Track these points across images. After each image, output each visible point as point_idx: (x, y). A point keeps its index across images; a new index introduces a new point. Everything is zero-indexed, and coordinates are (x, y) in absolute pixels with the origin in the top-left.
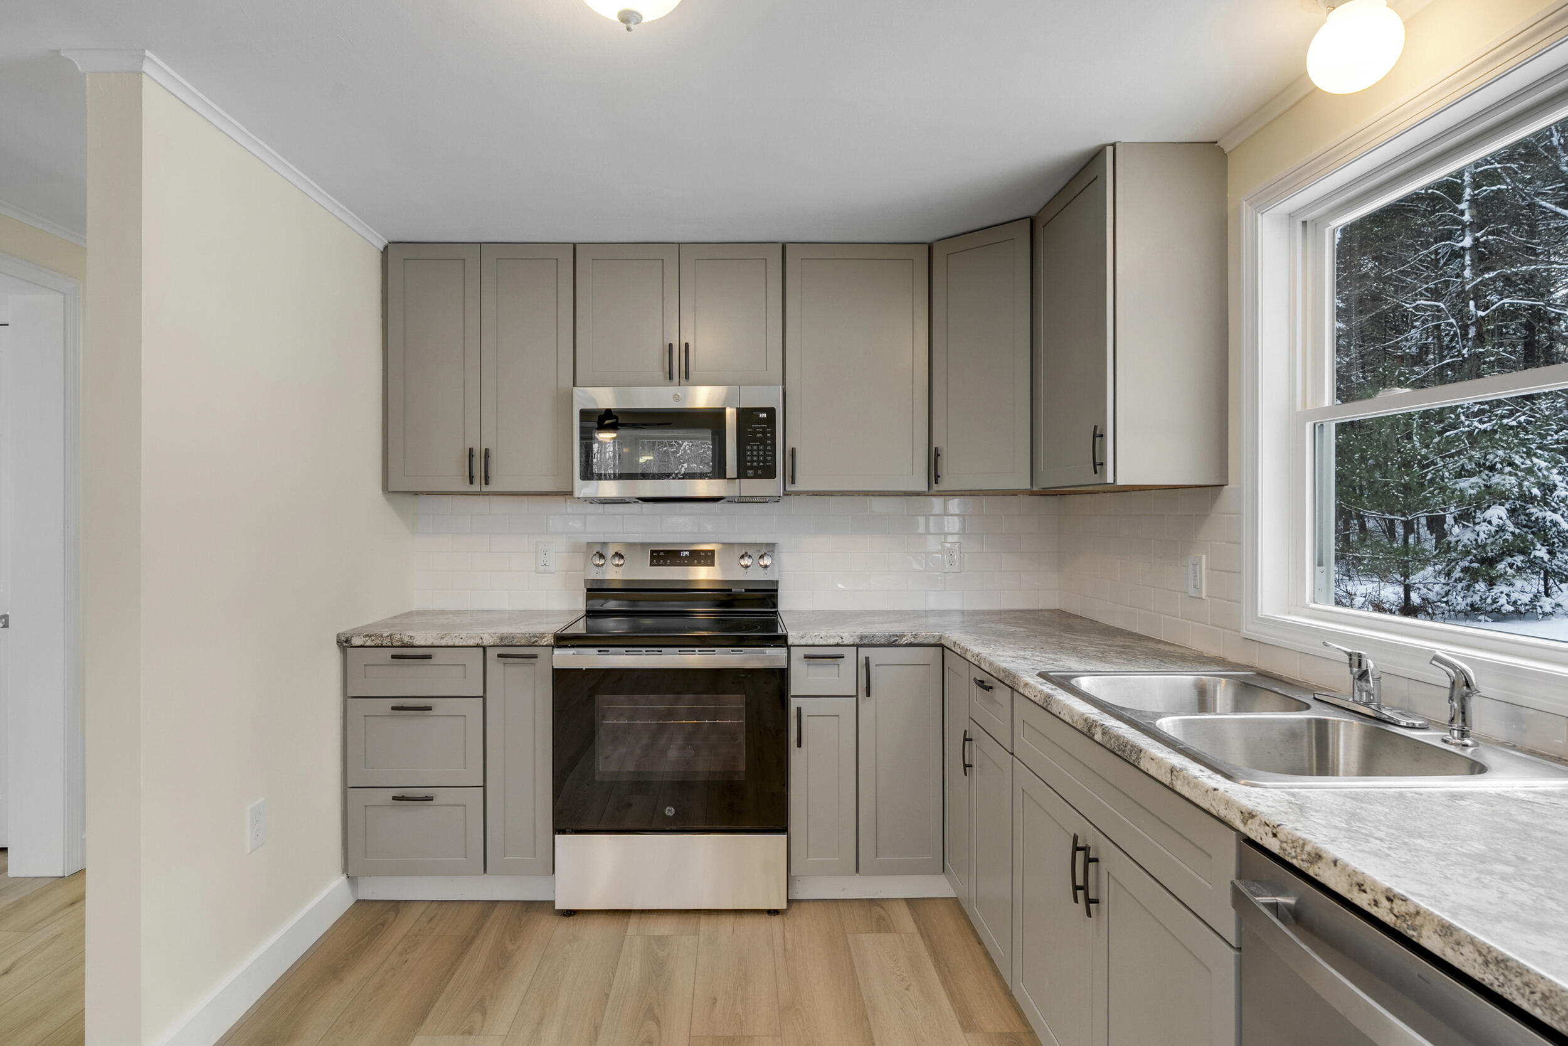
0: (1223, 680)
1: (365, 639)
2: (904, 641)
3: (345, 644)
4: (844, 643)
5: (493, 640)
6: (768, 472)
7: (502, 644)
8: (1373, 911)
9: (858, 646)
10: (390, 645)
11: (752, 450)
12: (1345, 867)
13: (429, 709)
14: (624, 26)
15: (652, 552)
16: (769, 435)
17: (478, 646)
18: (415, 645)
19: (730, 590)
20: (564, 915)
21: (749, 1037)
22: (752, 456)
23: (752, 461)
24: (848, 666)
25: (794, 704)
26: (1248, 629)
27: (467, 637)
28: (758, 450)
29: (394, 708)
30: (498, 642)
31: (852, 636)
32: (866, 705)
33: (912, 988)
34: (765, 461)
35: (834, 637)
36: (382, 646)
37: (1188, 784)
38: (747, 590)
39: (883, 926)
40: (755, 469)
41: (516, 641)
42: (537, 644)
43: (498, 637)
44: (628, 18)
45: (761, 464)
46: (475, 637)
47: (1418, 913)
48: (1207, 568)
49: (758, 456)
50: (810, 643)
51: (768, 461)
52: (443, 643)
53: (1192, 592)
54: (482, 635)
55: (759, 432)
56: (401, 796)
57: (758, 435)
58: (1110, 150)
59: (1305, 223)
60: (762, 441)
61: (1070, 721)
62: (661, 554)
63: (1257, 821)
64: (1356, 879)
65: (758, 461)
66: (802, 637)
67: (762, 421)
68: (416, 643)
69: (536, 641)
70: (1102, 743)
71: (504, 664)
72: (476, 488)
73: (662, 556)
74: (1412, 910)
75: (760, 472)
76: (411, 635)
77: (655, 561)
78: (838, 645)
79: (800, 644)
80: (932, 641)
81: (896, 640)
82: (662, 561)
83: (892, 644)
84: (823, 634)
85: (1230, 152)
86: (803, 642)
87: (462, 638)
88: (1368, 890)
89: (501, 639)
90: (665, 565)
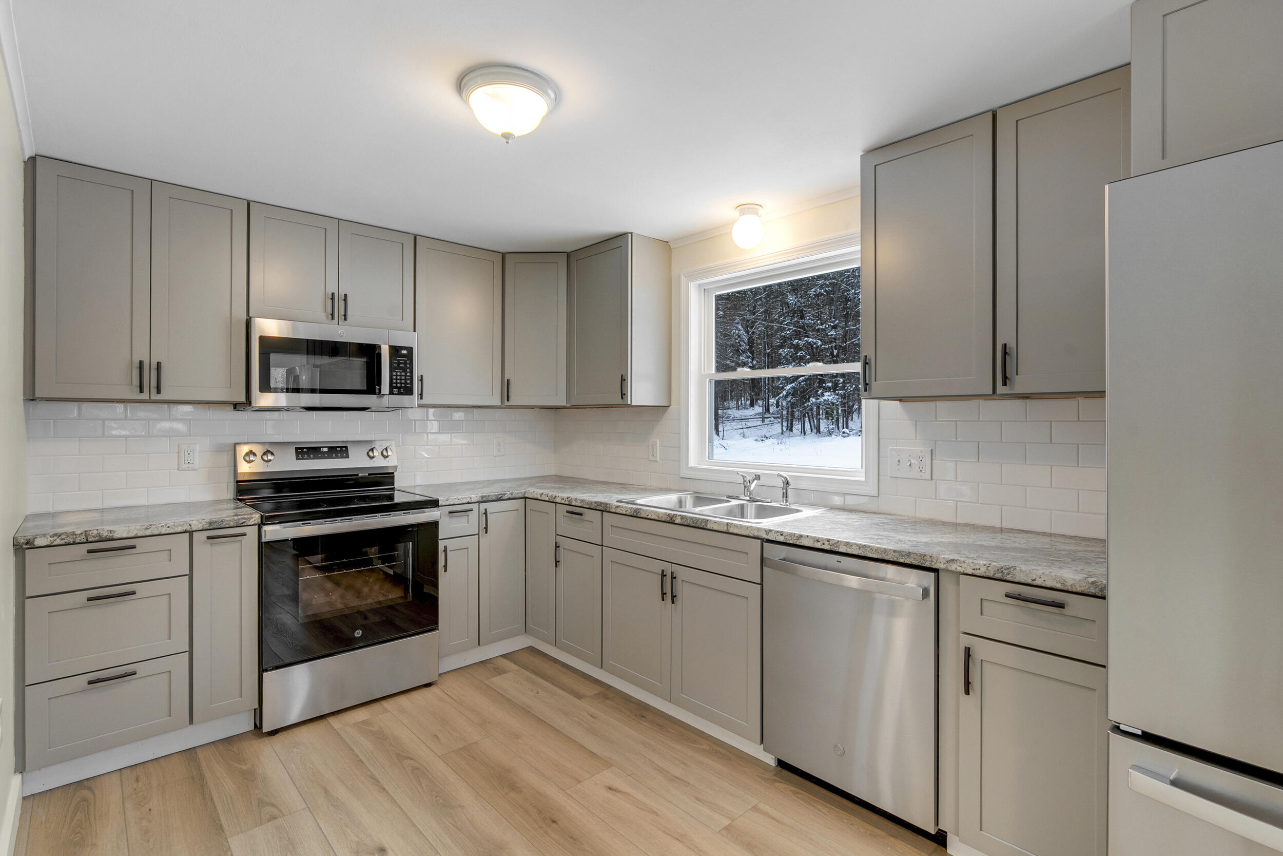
0: (689, 496)
1: (52, 539)
2: (506, 497)
3: (25, 546)
4: (473, 501)
5: (202, 525)
6: (409, 391)
7: (211, 527)
8: (823, 547)
9: (479, 502)
10: (85, 540)
11: (397, 375)
12: (811, 537)
13: (134, 593)
14: (505, 140)
15: (297, 449)
16: (408, 366)
17: (185, 532)
18: (114, 537)
19: (357, 475)
20: (271, 735)
21: (475, 743)
22: (397, 379)
23: (396, 383)
24: (474, 516)
25: (441, 545)
26: (684, 473)
27: (174, 525)
28: (401, 376)
29: (89, 599)
30: (207, 526)
31: (477, 497)
32: (484, 539)
33: (539, 692)
34: (407, 383)
35: (466, 498)
36: (74, 543)
37: (737, 527)
38: (369, 474)
39: (500, 671)
40: (399, 388)
41: (224, 523)
42: (245, 524)
43: (206, 522)
44: (507, 136)
45: (403, 385)
46: (183, 524)
47: (838, 542)
48: (659, 446)
49: (401, 379)
50: (452, 503)
51: (408, 384)
52: (148, 532)
53: (651, 458)
54: (191, 523)
55: (402, 363)
56: (96, 679)
57: (401, 365)
58: (630, 235)
59: (704, 289)
60: (404, 370)
61: (656, 518)
62: (305, 450)
63: (773, 532)
64: (816, 539)
65: (401, 383)
66: (447, 500)
67: (404, 356)
68: (116, 536)
69: (245, 522)
70: (681, 523)
71: (211, 544)
72: (145, 396)
73: (306, 451)
74: (836, 542)
75: (402, 390)
76: (110, 529)
77: (300, 456)
78: (468, 503)
79: (445, 504)
80: (521, 496)
81: (501, 497)
82: (306, 456)
83: (499, 499)
84: (459, 497)
85: (674, 248)
86: (447, 503)
87: (169, 527)
88: (821, 541)
89: (210, 524)
90: (309, 458)
